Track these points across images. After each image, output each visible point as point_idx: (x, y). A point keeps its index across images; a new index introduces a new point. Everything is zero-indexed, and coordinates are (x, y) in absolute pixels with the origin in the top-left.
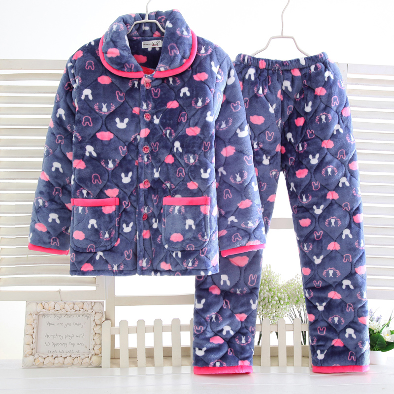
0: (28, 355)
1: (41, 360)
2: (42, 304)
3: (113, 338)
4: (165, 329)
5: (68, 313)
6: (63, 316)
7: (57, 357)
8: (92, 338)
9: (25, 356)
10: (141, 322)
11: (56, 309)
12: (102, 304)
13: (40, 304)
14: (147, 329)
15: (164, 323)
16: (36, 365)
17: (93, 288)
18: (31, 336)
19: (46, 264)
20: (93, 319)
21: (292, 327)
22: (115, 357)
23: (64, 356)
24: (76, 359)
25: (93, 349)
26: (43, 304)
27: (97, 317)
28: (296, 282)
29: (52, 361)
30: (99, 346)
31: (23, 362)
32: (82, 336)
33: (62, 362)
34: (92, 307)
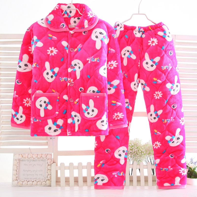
1: (21, 183)
3: (57, 172)
4: (83, 167)
5: (35, 159)
6: (32, 161)
7: (29, 181)
8: (46, 171)
9: (13, 181)
10: (71, 164)
11: (29, 157)
12: (51, 155)
13: (20, 155)
14: (75, 168)
15: (83, 165)
16: (19, 185)
17: (47, 147)
18: (16, 171)
19: (23, 135)
20: (47, 162)
21: (146, 167)
22: (58, 181)
23: (33, 181)
24: (39, 182)
25: (47, 177)
26: (22, 155)
27: (49, 161)
28: (149, 144)
29: (27, 183)
30: (50, 176)
31: (12, 184)
32: (41, 170)
33: (31, 184)
34: (46, 156)
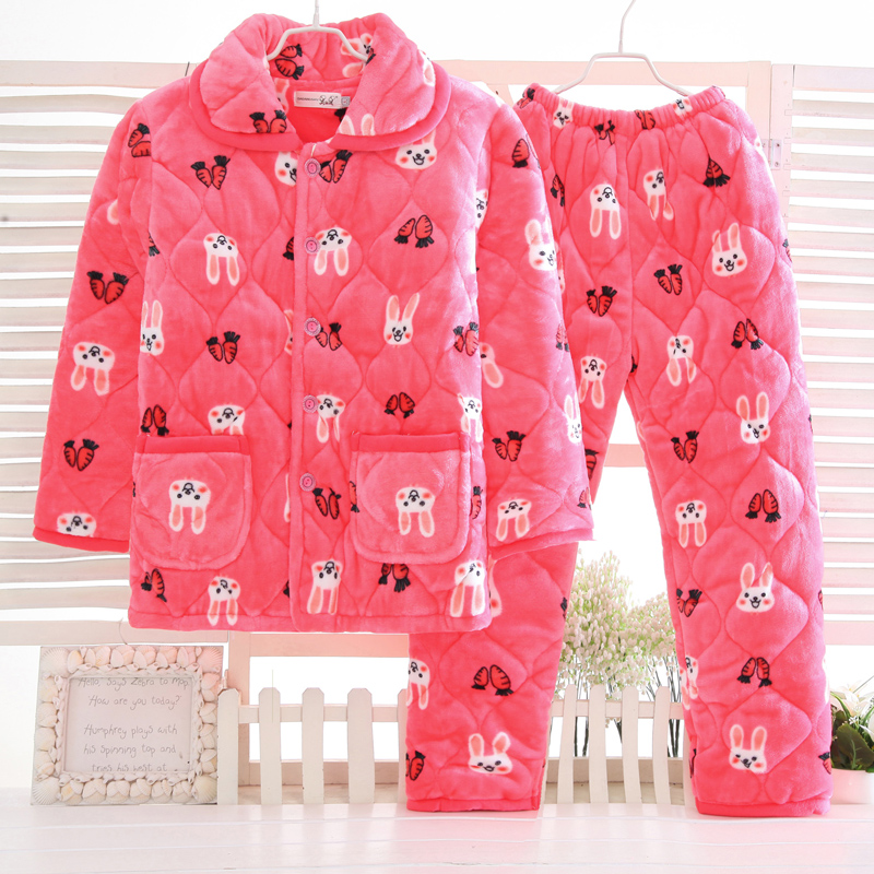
0: (44, 776)
1: (77, 788)
2: (79, 652)
3: (244, 731)
5: (142, 673)
6: (129, 682)
7: (113, 780)
8: (195, 733)
9: (38, 779)
10: (313, 694)
12: (219, 650)
13: (74, 653)
14: (329, 713)
16: (65, 798)
18: (52, 731)
20: (196, 688)
22: (248, 783)
23: (130, 777)
24: (158, 784)
25: (199, 760)
26: (83, 652)
27: (207, 683)
29: (102, 789)
30: (212, 753)
31: (34, 794)
32: (171, 729)
33: (125, 793)
34: (197, 658)
